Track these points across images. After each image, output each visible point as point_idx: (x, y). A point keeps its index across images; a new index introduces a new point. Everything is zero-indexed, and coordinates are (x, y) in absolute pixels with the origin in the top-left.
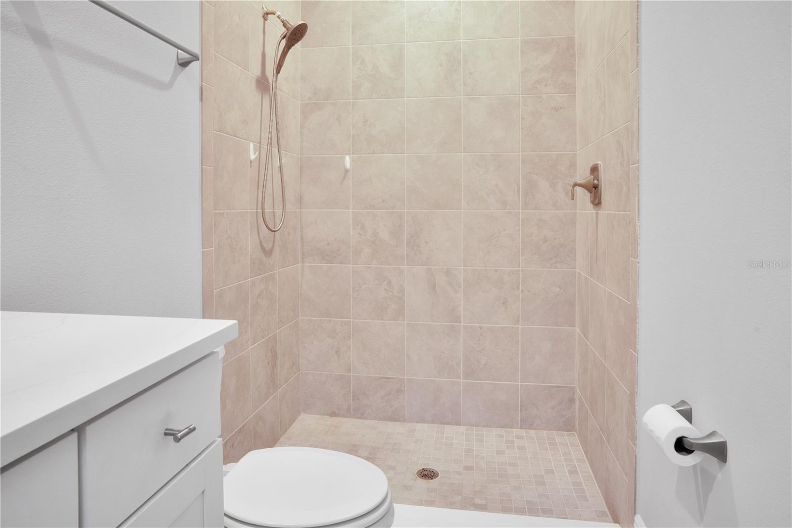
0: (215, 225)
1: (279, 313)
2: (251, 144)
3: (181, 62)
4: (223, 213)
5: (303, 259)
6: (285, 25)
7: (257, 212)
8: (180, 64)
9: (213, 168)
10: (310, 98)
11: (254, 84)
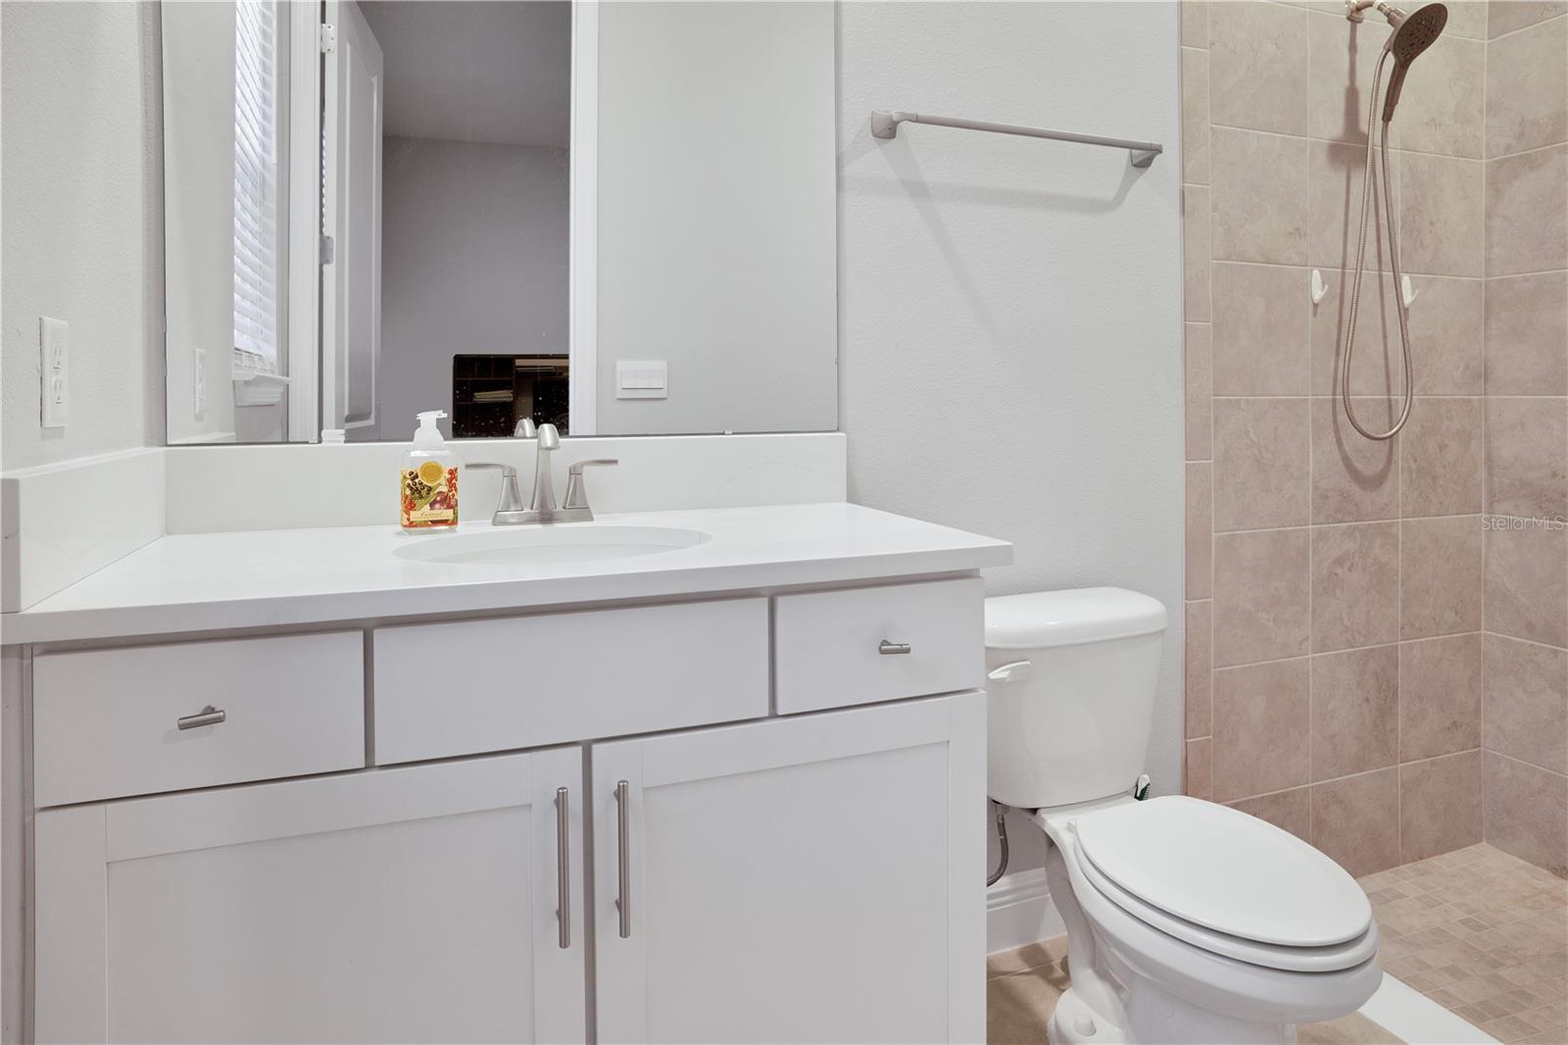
0: (1216, 422)
1: (1404, 608)
2: (1316, 273)
3: (1135, 161)
4: (1238, 401)
5: (1491, 504)
6: (1391, 21)
7: (1334, 400)
8: (1135, 166)
9: (1210, 324)
10: (1508, 148)
11: (1322, 157)
